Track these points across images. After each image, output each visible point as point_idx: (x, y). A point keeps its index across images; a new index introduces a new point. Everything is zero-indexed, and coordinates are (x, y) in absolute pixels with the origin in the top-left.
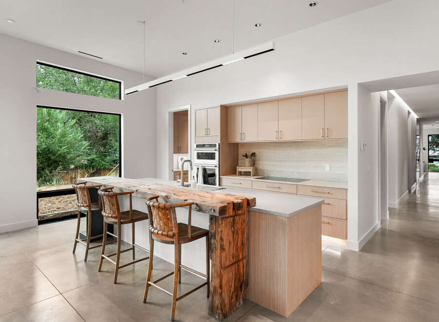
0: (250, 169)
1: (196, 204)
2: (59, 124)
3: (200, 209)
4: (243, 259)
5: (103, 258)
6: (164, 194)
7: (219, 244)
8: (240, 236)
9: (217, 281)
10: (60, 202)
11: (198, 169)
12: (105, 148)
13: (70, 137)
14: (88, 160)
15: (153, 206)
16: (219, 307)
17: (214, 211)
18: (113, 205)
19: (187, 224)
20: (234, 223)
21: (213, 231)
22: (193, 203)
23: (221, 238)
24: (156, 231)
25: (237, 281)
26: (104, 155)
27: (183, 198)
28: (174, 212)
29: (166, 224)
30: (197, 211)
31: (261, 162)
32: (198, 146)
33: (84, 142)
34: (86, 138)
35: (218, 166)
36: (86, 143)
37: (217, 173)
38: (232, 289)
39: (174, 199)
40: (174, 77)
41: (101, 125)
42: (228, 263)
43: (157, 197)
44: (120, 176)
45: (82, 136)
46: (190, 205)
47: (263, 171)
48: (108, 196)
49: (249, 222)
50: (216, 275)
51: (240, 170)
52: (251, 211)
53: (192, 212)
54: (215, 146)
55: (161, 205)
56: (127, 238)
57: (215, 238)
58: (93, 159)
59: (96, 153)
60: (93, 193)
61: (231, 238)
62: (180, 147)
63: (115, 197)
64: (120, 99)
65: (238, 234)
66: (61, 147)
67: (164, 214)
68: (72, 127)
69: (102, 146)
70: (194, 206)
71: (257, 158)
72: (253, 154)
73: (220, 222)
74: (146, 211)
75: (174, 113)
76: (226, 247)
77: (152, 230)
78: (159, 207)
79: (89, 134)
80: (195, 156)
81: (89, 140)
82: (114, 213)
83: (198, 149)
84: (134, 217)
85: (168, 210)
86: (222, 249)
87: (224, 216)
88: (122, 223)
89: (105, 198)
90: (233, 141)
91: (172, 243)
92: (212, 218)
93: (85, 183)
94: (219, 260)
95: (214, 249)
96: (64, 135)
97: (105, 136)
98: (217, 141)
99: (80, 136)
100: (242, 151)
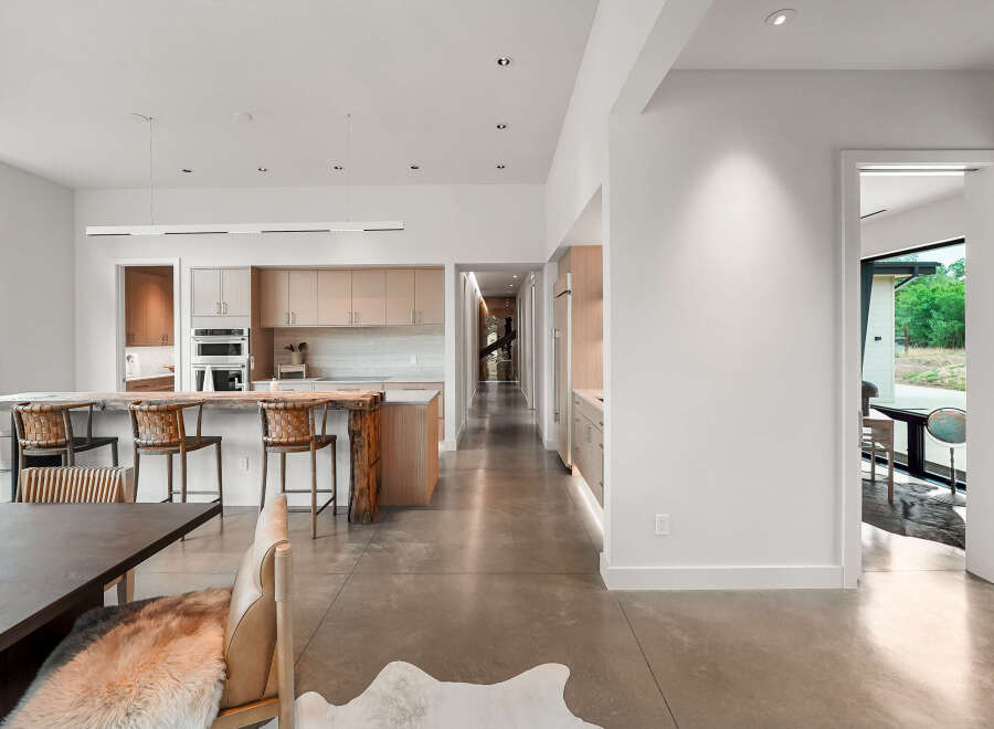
0: (302, 368)
7: (366, 441)
17: (363, 404)
18: (170, 425)
21: (357, 428)
23: (368, 434)
31: (315, 357)
32: (199, 333)
35: (247, 365)
37: (245, 377)
47: (321, 370)
51: (283, 370)
54: (241, 332)
55: (288, 406)
57: (360, 436)
67: (295, 417)
71: (309, 351)
72: (303, 346)
73: (368, 417)
75: (127, 267)
78: (286, 409)
80: (193, 350)
82: (171, 437)
83: (201, 338)
86: (369, 445)
88: (187, 450)
90: (271, 325)
91: (308, 449)
92: (356, 414)
94: (366, 458)
95: (359, 449)
98: (245, 324)
100: (281, 342)
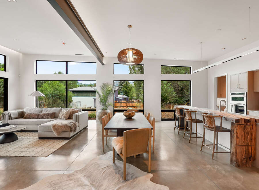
1: (225, 117)
2: (165, 85)
3: (226, 119)
4: (251, 146)
5: (185, 134)
6: (210, 113)
7: (235, 135)
8: (249, 135)
9: (235, 150)
10: (165, 115)
11: (232, 106)
12: (182, 94)
13: (169, 90)
14: (175, 100)
15: (205, 116)
16: (235, 161)
17: (233, 120)
18: (189, 115)
19: (220, 126)
20: (245, 128)
21: (233, 129)
22: (223, 117)
23: (237, 132)
24: (206, 125)
25: (246, 154)
26: (181, 98)
27: (219, 115)
28: (214, 119)
29: (210, 123)
30: (225, 120)
32: (232, 94)
33: (174, 92)
34: (175, 90)
35: (246, 105)
36: (175, 93)
37: (245, 108)
38: (244, 156)
39: (214, 115)
40: (216, 64)
41: (181, 85)
42: (240, 144)
43: (207, 114)
44: (190, 106)
45: (173, 90)
46: (222, 117)
48: (187, 112)
49: (256, 130)
50: (234, 147)
52: (258, 125)
53: (222, 120)
55: (208, 116)
56: (194, 131)
57: (233, 132)
58: (177, 99)
59: (178, 97)
60: (181, 111)
61: (243, 134)
62: (222, 94)
63: (190, 112)
64: (190, 74)
65: (247, 133)
66: (165, 94)
67: (209, 119)
68: (170, 86)
69: (181, 94)
70: (223, 118)
73: (236, 126)
74: (202, 120)
75: (218, 78)
76: (240, 136)
77: (205, 125)
78: (207, 116)
79: (175, 89)
80: (230, 99)
81: (176, 91)
82: (189, 118)
83: (232, 95)
84: (197, 121)
85: (211, 118)
86: (237, 137)
87: (239, 124)
88: (192, 122)
89: (186, 112)
91: (213, 131)
92: (232, 124)
93: (178, 107)
94: (235, 141)
95: (233, 137)
96: (166, 89)
97: (182, 89)
98: (246, 91)
99: (172, 89)
